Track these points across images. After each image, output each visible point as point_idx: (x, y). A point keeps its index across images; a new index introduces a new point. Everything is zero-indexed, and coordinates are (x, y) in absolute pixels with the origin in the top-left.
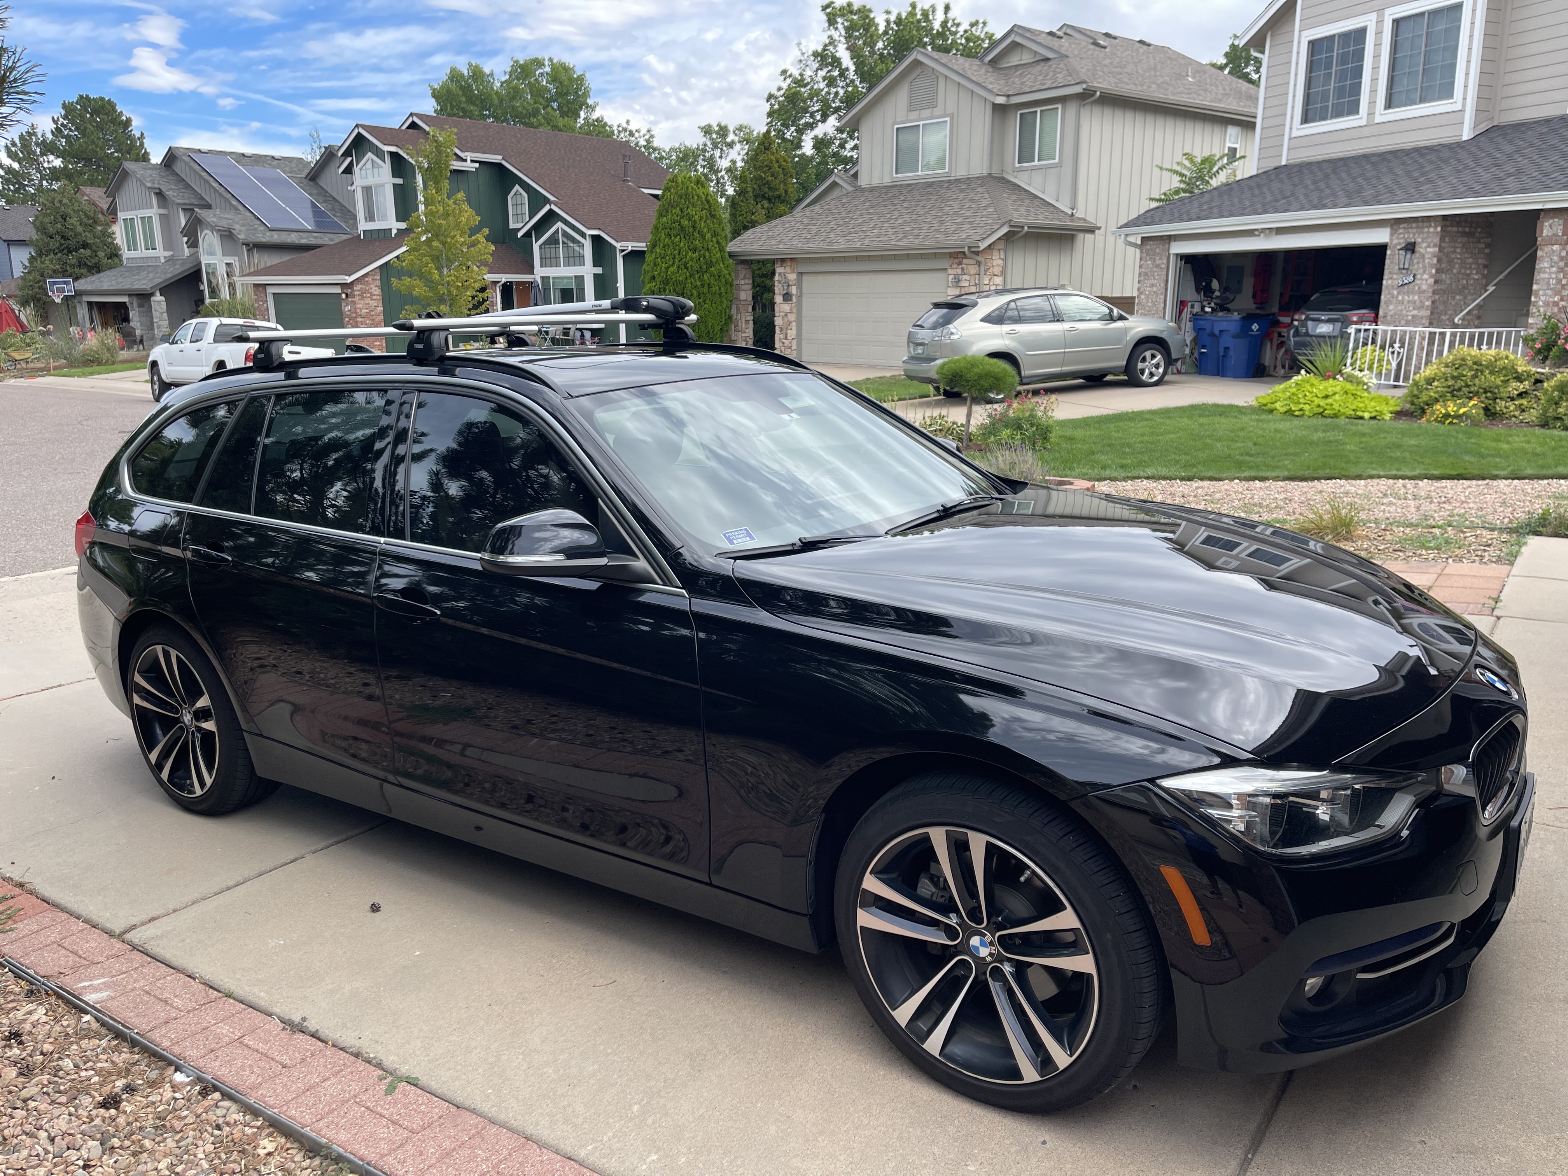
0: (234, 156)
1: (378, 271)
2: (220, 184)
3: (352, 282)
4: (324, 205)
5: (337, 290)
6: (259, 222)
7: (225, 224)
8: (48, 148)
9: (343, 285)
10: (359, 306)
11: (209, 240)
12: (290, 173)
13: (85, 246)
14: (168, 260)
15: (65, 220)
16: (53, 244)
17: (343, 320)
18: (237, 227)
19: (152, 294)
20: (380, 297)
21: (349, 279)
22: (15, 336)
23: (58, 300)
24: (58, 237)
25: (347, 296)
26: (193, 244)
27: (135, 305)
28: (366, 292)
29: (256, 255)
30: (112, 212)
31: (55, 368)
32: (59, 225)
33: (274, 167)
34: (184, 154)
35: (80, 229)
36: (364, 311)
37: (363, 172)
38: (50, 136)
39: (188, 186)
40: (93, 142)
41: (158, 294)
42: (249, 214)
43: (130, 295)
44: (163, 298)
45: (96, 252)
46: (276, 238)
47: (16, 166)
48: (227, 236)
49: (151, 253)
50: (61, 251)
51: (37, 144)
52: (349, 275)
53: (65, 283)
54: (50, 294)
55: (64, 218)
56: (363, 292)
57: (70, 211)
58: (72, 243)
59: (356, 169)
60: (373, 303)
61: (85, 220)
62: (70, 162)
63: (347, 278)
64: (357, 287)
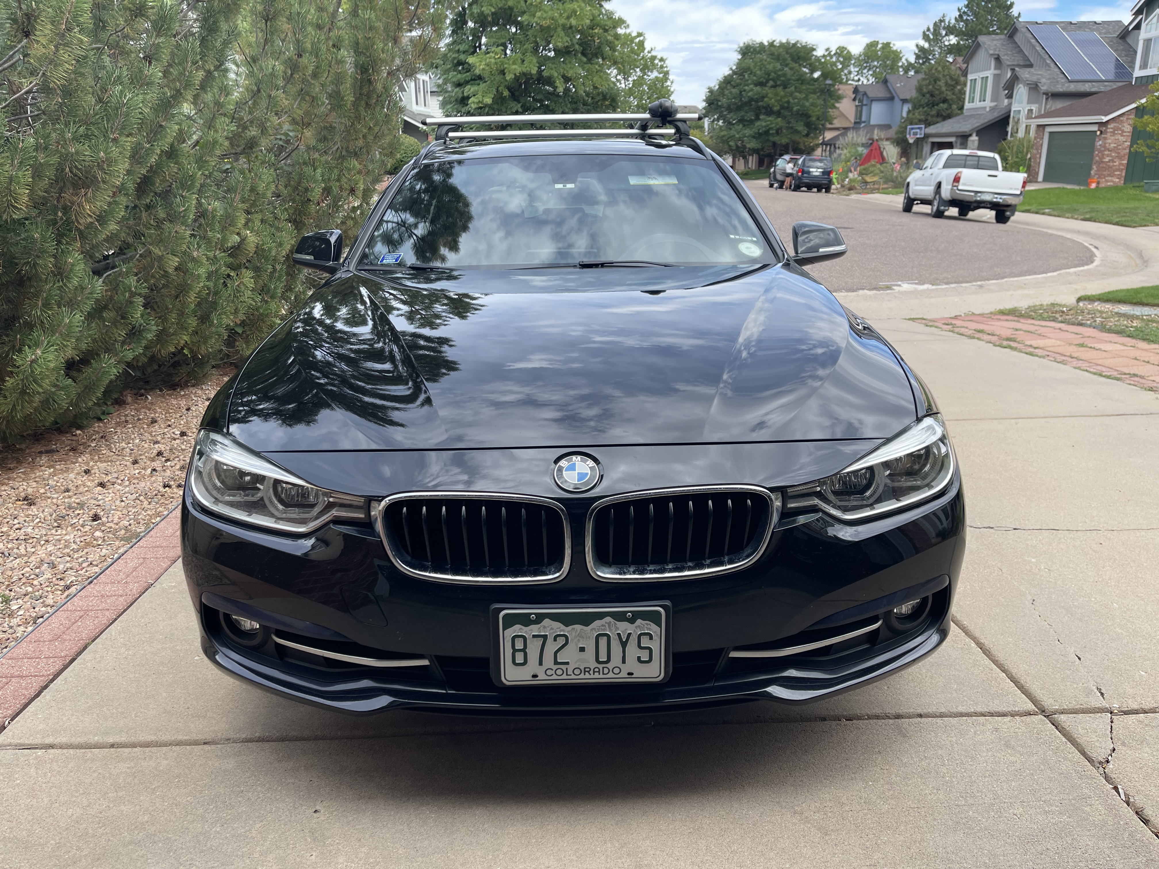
0: (1062, 25)
1: (1134, 111)
2: (1043, 48)
3: (1108, 122)
4: (1124, 58)
5: (1095, 128)
6: (1062, 76)
7: (1034, 78)
8: (951, 30)
9: (1101, 124)
10: (1109, 141)
11: (1021, 92)
12: (1105, 34)
13: (945, 101)
14: (993, 109)
15: (935, 82)
16: (924, 101)
17: (1093, 152)
18: (1044, 80)
19: (970, 135)
20: (1130, 134)
21: (1105, 119)
22: (874, 166)
23: (911, 141)
24: (928, 96)
25: (1101, 133)
26: (1010, 96)
27: (958, 143)
28: (1118, 129)
29: (1050, 102)
30: (965, 73)
31: (883, 189)
32: (931, 87)
33: (1092, 30)
34: (1023, 27)
35: (944, 89)
36: (1112, 145)
37: (1149, 26)
38: (953, 21)
39: (1021, 51)
40: (981, 23)
41: (974, 135)
42: (1057, 70)
43: (957, 136)
44: (977, 138)
45: (950, 105)
46: (1072, 88)
47: (926, 45)
48: (1034, 87)
49: (982, 104)
50: (927, 105)
51: (944, 28)
52: (1106, 115)
53: (919, 128)
54: (908, 136)
55: (936, 80)
56: (1115, 129)
57: (941, 76)
58: (936, 99)
59: (1143, 25)
60: (1122, 139)
61: (949, 82)
62: (962, 40)
63: (1103, 117)
64: (1111, 126)
